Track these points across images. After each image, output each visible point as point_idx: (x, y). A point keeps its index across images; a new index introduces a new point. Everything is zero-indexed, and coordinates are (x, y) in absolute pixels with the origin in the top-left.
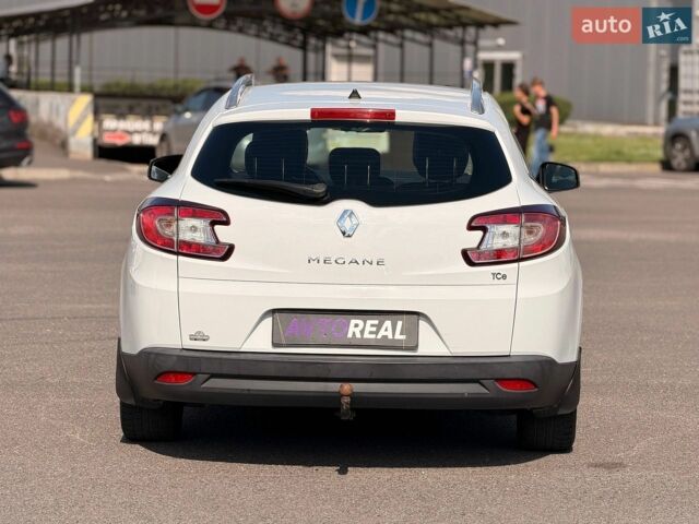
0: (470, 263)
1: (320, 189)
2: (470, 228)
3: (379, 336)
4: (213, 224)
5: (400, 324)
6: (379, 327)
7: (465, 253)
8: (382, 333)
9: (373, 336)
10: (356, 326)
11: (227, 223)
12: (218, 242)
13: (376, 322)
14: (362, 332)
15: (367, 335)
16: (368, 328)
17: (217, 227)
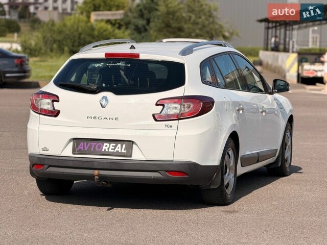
0: (156, 120)
1: (94, 87)
2: (157, 105)
3: (115, 151)
4: (53, 101)
5: (124, 146)
6: (115, 147)
7: (154, 116)
8: (117, 149)
9: (113, 151)
10: (106, 146)
11: (58, 101)
12: (54, 109)
13: (114, 145)
14: (108, 149)
15: (110, 150)
16: (111, 147)
17: (55, 103)
